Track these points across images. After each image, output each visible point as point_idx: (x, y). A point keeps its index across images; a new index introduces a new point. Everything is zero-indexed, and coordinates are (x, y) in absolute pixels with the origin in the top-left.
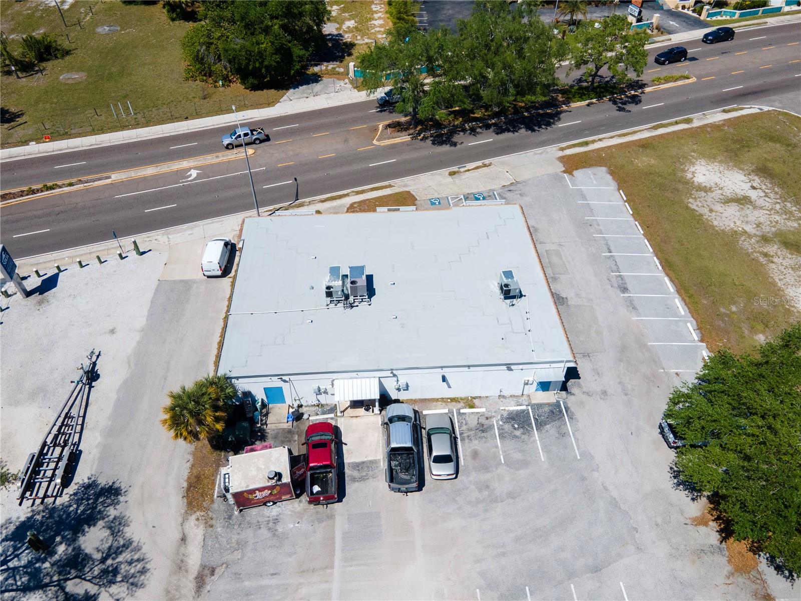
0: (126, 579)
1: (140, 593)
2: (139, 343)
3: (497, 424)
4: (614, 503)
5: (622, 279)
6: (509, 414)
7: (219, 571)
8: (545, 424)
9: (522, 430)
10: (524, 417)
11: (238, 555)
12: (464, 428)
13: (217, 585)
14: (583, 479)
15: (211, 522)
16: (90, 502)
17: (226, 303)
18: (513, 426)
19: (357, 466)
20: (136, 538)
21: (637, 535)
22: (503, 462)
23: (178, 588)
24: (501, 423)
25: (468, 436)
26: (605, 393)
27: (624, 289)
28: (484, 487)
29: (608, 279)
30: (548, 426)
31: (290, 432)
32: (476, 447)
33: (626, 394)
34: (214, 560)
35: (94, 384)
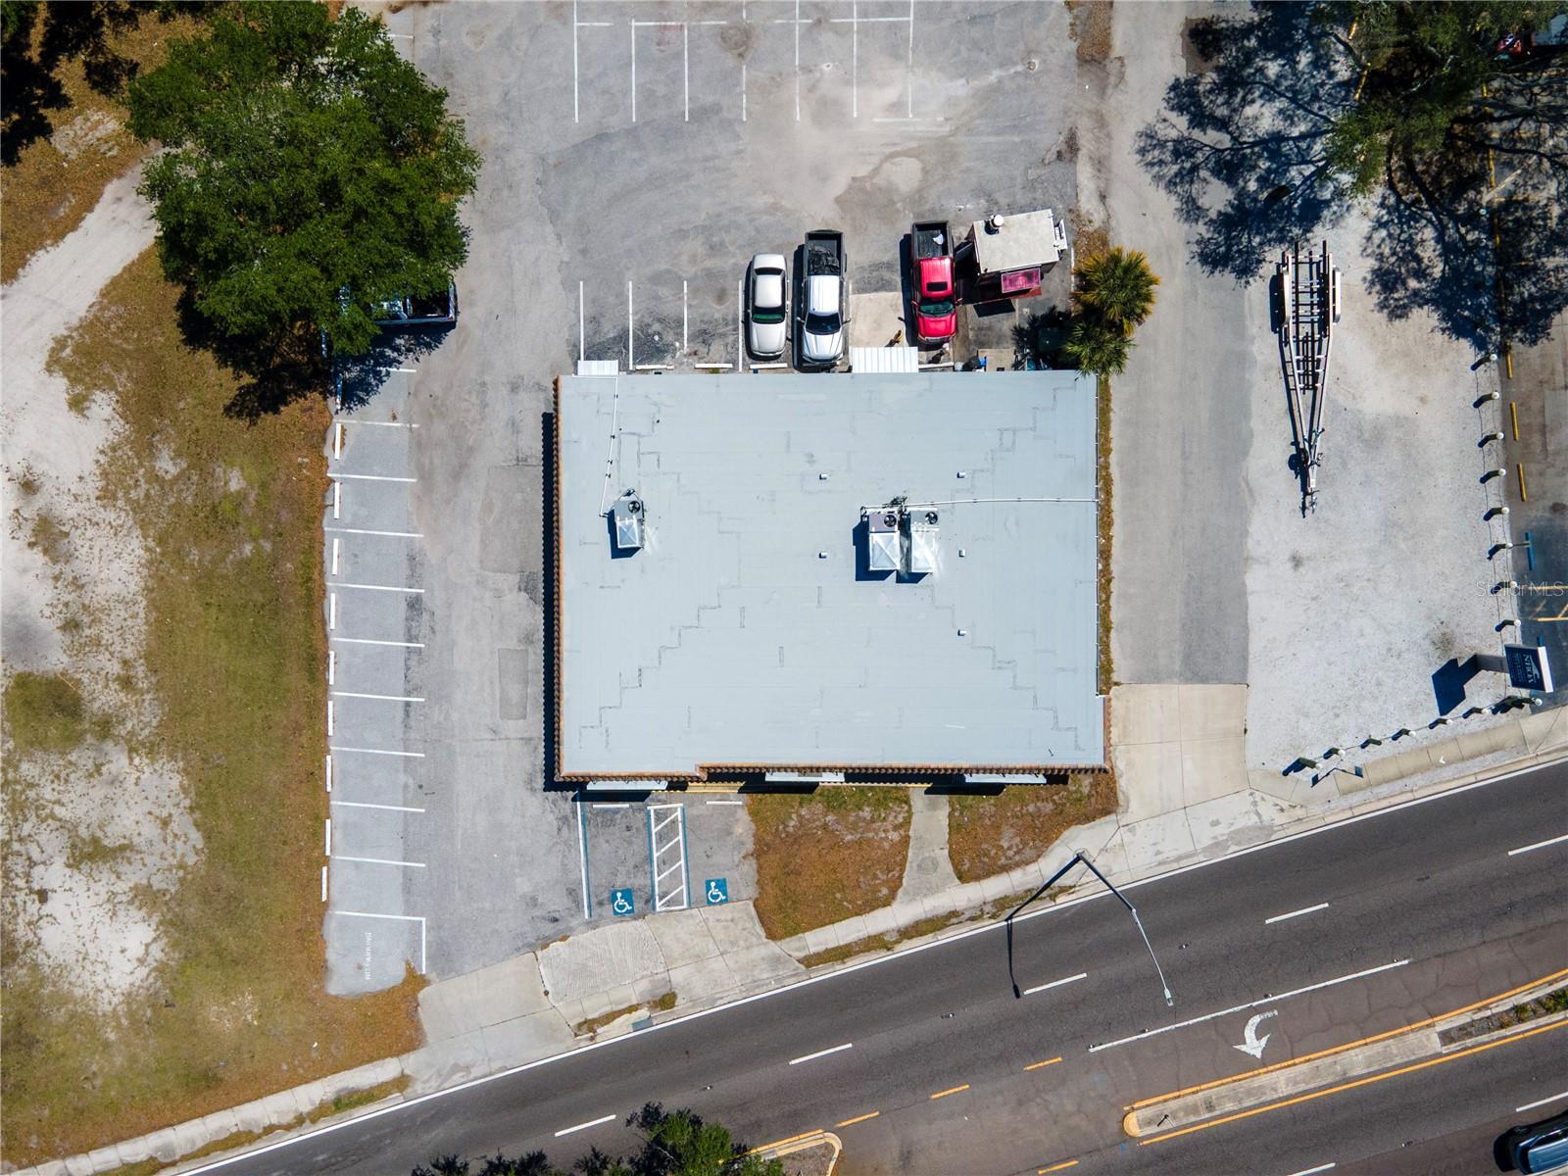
0: (1162, 145)
1: (1141, 128)
2: (1245, 534)
3: (682, 343)
4: (554, 216)
5: (409, 630)
6: (663, 358)
7: (1052, 156)
8: (615, 338)
9: (650, 331)
10: (642, 354)
11: (1032, 174)
12: (730, 339)
13: (1051, 140)
14: (584, 252)
15: (1073, 216)
16: (1235, 248)
17: (1114, 616)
18: (661, 338)
19: (884, 286)
20: (1162, 192)
21: (539, 175)
22: (685, 283)
23: (1098, 140)
24: (677, 344)
25: (727, 325)
26: (514, 388)
27: (414, 604)
28: (714, 249)
29: (434, 632)
30: (611, 335)
31: (982, 345)
32: (718, 307)
33: (483, 384)
34: (1059, 169)
35: (1293, 451)
